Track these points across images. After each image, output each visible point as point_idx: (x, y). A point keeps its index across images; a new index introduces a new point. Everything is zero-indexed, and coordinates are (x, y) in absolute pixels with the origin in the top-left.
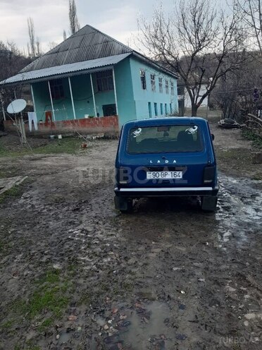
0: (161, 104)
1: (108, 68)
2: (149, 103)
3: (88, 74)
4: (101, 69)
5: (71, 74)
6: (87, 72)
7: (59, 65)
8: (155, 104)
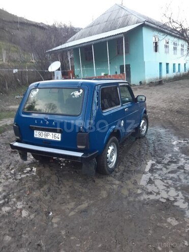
0: (174, 65)
1: (120, 36)
2: (160, 64)
3: (106, 42)
4: (114, 37)
5: (93, 42)
6: (104, 40)
7: (91, 36)
8: (167, 64)
